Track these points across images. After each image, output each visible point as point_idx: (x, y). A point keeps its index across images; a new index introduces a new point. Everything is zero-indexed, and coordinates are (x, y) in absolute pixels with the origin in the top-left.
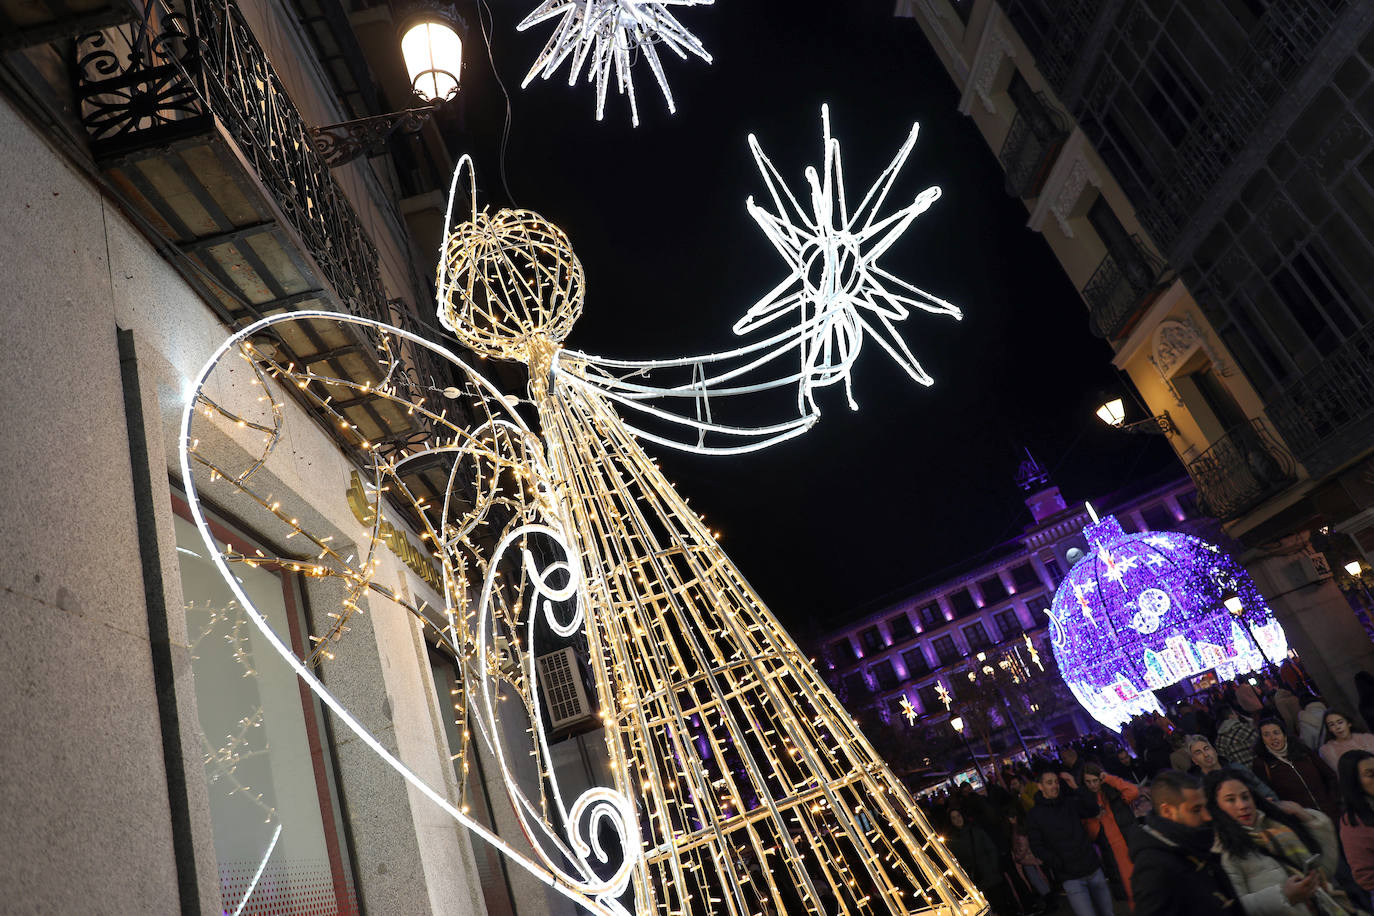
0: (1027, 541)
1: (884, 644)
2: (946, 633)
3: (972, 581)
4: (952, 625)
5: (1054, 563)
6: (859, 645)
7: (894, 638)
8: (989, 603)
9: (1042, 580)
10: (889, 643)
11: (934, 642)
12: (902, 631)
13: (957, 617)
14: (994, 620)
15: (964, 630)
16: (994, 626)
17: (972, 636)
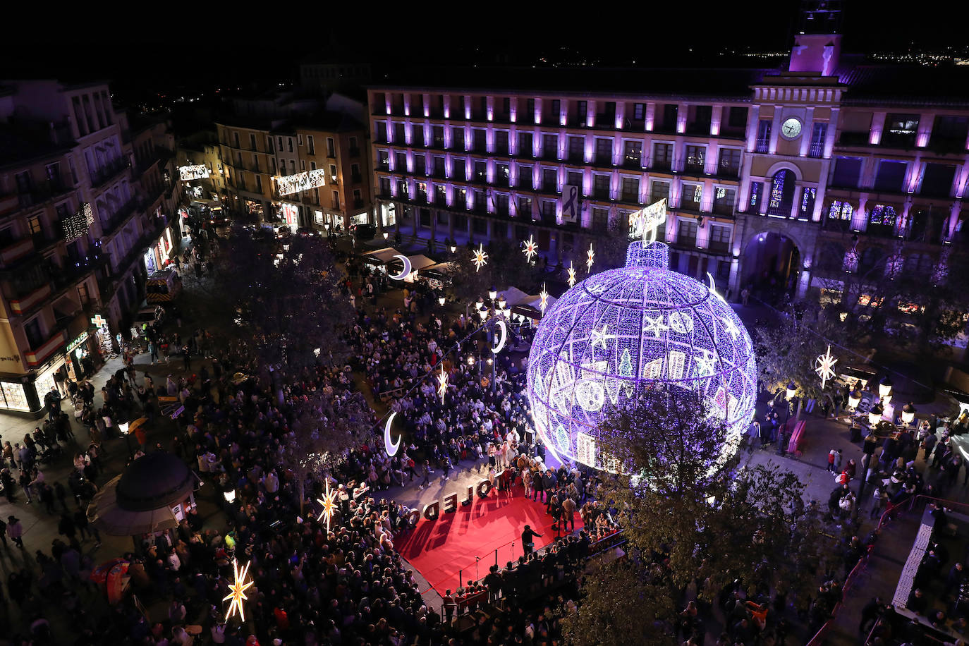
0: (757, 89)
1: (585, 121)
2: (639, 140)
3: (685, 104)
4: (647, 136)
5: (769, 124)
6: (566, 113)
7: (597, 122)
8: (689, 132)
9: (747, 134)
10: (590, 124)
11: (626, 142)
12: (605, 121)
13: (657, 130)
14: (684, 150)
15: (656, 145)
16: (681, 155)
17: (661, 153)
